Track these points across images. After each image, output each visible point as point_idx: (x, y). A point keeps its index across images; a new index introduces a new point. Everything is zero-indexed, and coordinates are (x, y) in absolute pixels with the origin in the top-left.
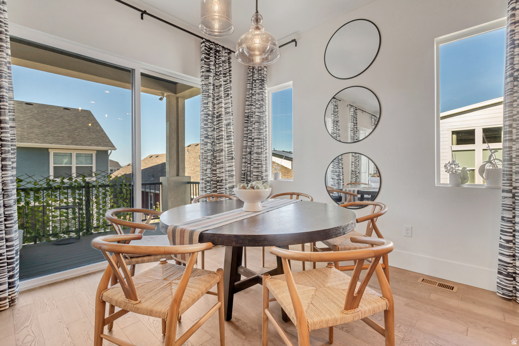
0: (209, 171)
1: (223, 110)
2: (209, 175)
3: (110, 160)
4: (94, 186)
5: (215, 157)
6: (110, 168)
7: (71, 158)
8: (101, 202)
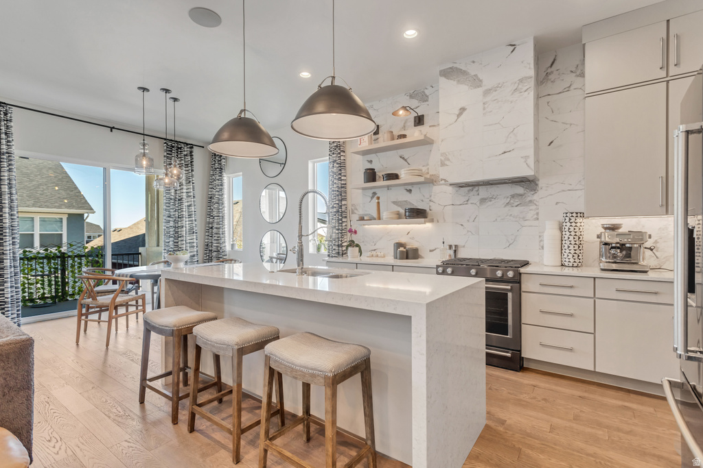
0: (171, 243)
1: (184, 194)
2: (172, 247)
3: (87, 222)
4: (69, 256)
5: (177, 232)
6: (86, 234)
7: (33, 223)
8: (76, 271)
